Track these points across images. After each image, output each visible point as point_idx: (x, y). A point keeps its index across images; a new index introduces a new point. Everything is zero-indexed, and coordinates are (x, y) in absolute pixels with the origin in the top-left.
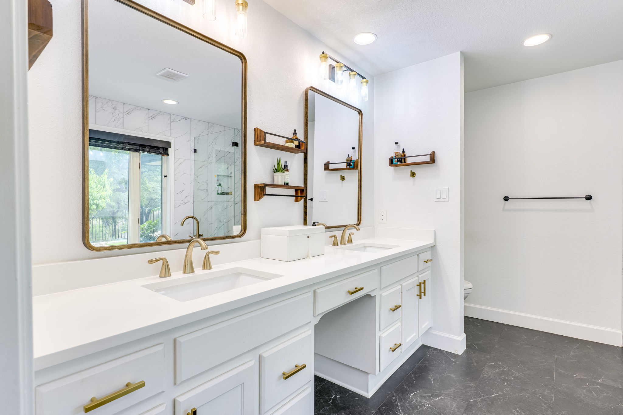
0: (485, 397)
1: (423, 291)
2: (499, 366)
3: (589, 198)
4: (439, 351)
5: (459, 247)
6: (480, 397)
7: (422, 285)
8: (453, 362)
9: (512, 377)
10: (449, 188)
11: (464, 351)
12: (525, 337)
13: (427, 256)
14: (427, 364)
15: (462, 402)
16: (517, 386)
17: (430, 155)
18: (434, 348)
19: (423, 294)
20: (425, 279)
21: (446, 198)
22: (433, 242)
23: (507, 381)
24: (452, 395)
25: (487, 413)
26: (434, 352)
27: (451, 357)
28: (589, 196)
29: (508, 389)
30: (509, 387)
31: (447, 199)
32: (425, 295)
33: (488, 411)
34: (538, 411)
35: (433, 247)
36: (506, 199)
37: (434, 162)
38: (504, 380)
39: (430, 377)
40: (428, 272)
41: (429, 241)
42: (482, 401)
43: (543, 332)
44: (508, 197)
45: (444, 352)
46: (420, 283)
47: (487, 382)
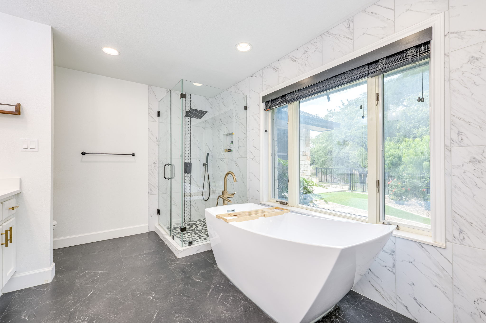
0: (83, 300)
1: (9, 238)
2: (87, 274)
3: (133, 155)
4: (27, 290)
5: (49, 191)
6: (79, 303)
7: (9, 232)
8: (45, 291)
9: (98, 276)
10: (38, 140)
11: (54, 278)
12: (99, 247)
13: (12, 203)
14: (14, 308)
15: (64, 316)
16: (104, 280)
17: (16, 106)
18: (19, 290)
19: (9, 241)
20: (11, 226)
21: (35, 148)
22: (19, 189)
23: (95, 280)
24: (52, 318)
25: (88, 310)
26: (21, 293)
27: (41, 288)
28: (134, 153)
29: (98, 285)
30: (98, 283)
31: (36, 150)
32: (11, 242)
33: (88, 308)
34: (120, 286)
35: (18, 195)
36: (83, 154)
37: (20, 114)
38: (93, 281)
39: (23, 317)
40: (12, 219)
41: (15, 189)
42: (81, 305)
43: (109, 239)
44: (85, 152)
45: (33, 288)
46: (6, 231)
47: (81, 289)
